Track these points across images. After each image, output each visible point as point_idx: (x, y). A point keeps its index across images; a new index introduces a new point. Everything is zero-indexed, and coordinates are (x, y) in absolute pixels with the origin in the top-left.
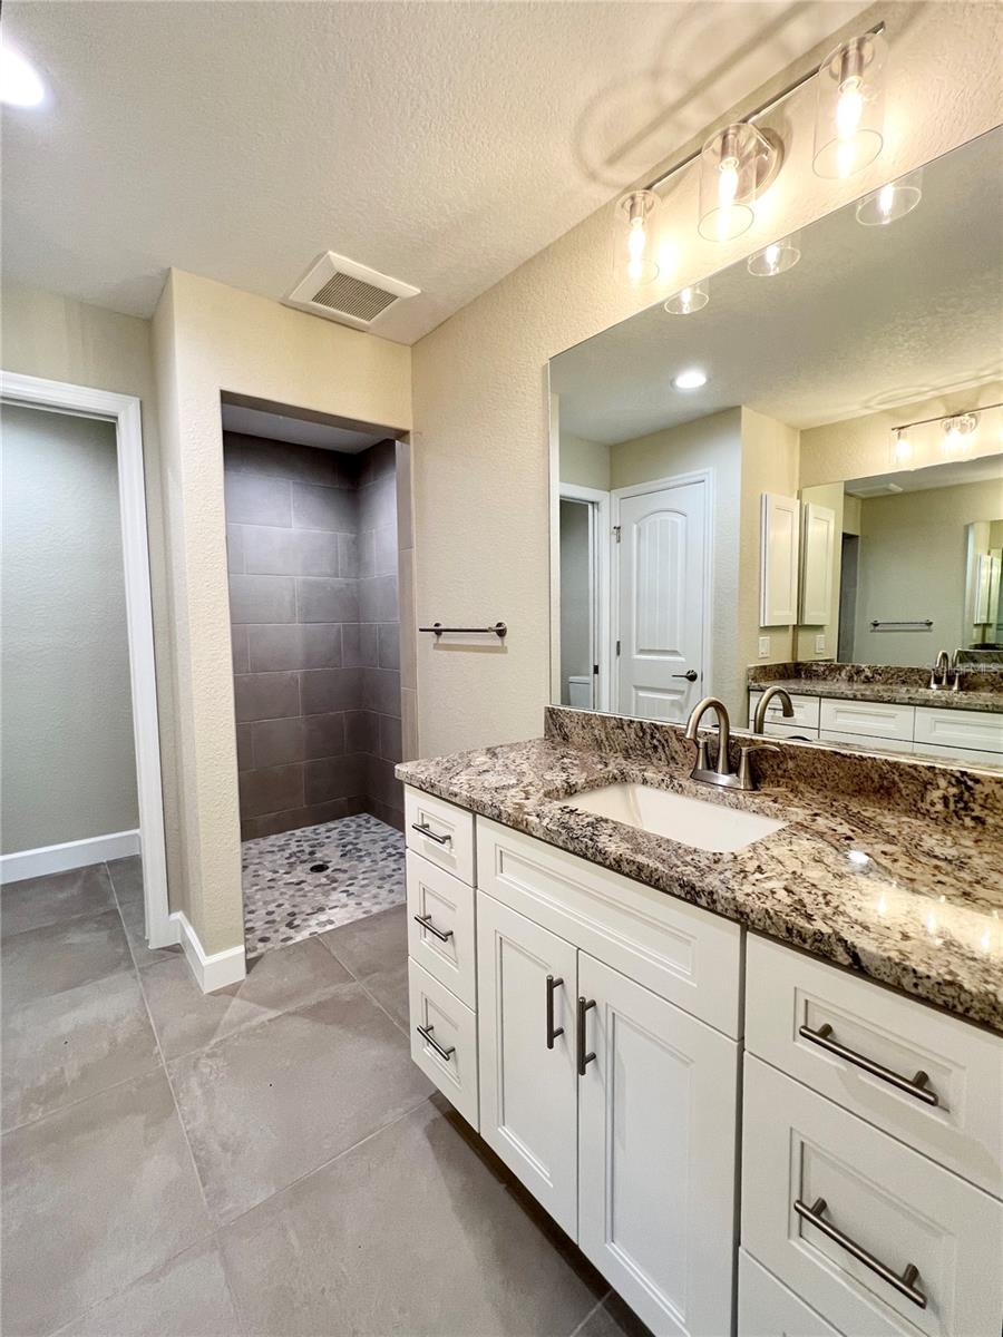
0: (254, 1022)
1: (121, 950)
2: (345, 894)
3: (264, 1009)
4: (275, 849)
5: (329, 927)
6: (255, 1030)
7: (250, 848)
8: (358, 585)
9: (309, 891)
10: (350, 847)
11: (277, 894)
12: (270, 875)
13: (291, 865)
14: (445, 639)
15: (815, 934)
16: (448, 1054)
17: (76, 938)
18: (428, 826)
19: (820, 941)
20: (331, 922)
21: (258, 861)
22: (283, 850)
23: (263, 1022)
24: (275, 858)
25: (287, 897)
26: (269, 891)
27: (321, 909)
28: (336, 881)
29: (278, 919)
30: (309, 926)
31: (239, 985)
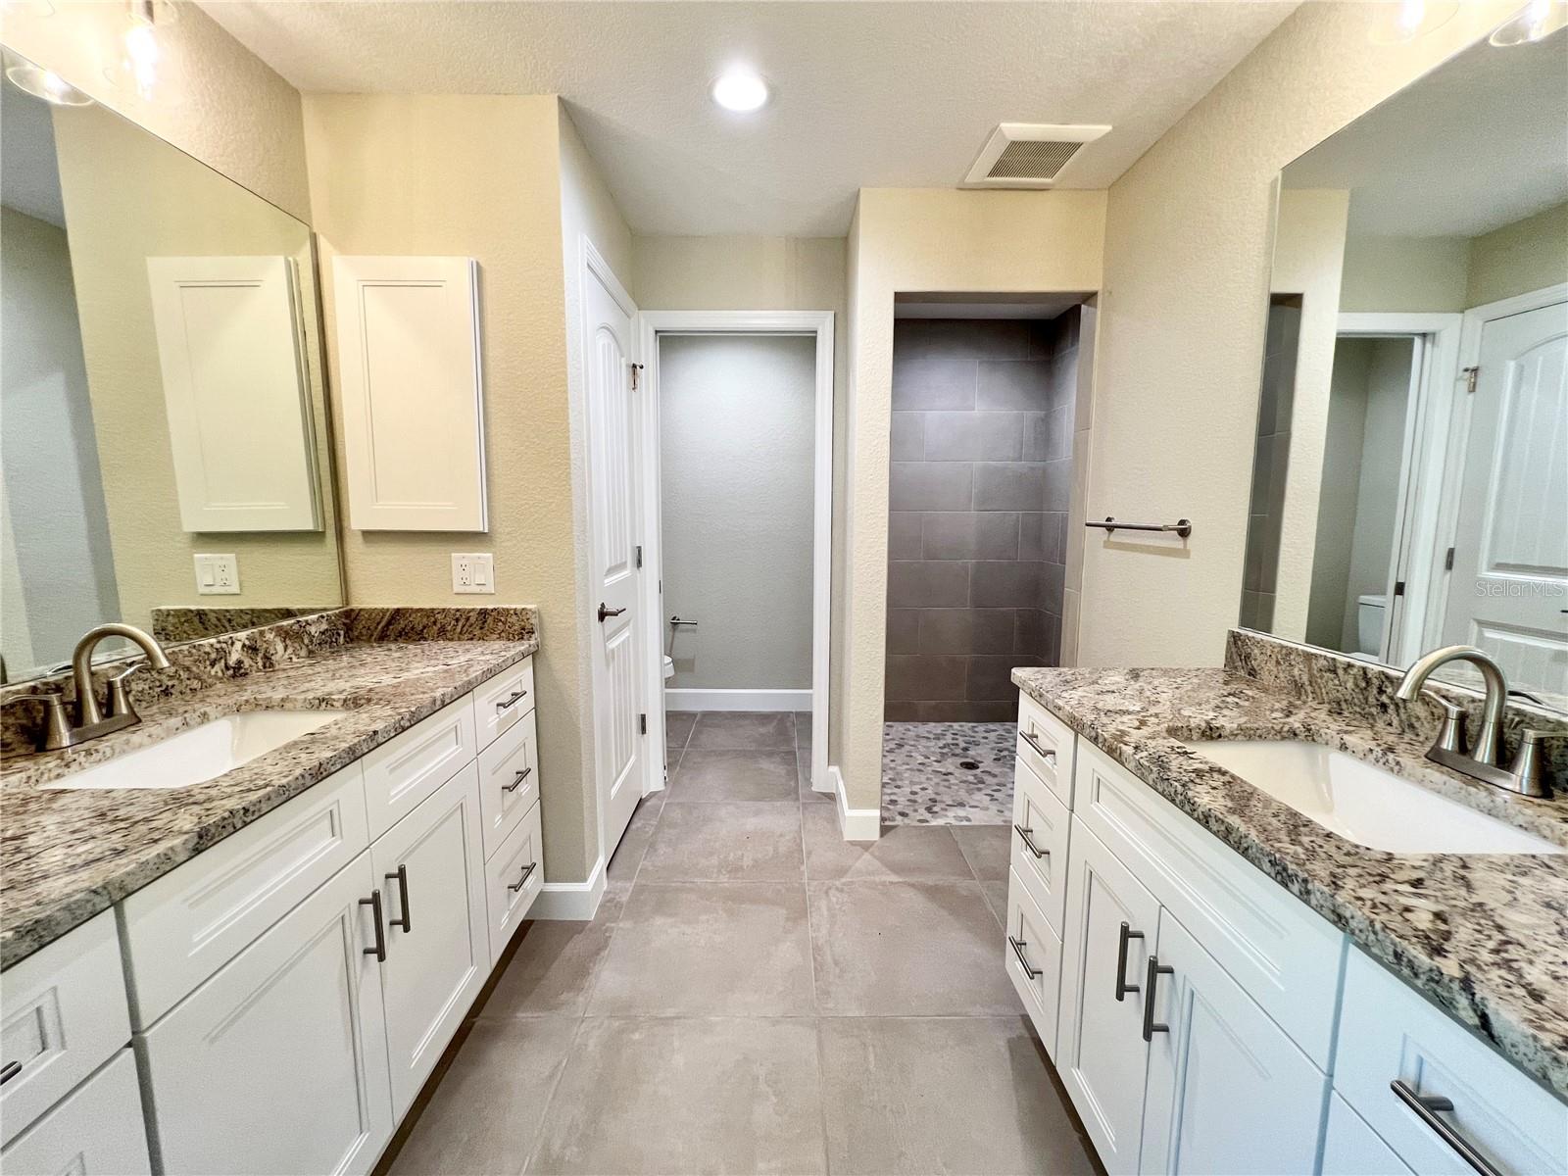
0: (877, 879)
1: (792, 783)
2: (989, 798)
3: (889, 872)
4: (931, 736)
5: (965, 823)
6: (877, 885)
7: (909, 730)
8: (1044, 470)
9: (953, 784)
10: (1005, 753)
11: (923, 778)
12: (921, 759)
13: (943, 754)
14: (1118, 536)
15: (1431, 970)
16: (1033, 973)
17: (766, 765)
18: (1037, 737)
19: (1437, 982)
20: (969, 820)
21: (913, 743)
22: (939, 739)
23: (885, 882)
24: (929, 744)
25: (932, 783)
26: (917, 773)
27: (962, 805)
28: (984, 783)
29: (920, 801)
30: (946, 816)
31: (872, 843)
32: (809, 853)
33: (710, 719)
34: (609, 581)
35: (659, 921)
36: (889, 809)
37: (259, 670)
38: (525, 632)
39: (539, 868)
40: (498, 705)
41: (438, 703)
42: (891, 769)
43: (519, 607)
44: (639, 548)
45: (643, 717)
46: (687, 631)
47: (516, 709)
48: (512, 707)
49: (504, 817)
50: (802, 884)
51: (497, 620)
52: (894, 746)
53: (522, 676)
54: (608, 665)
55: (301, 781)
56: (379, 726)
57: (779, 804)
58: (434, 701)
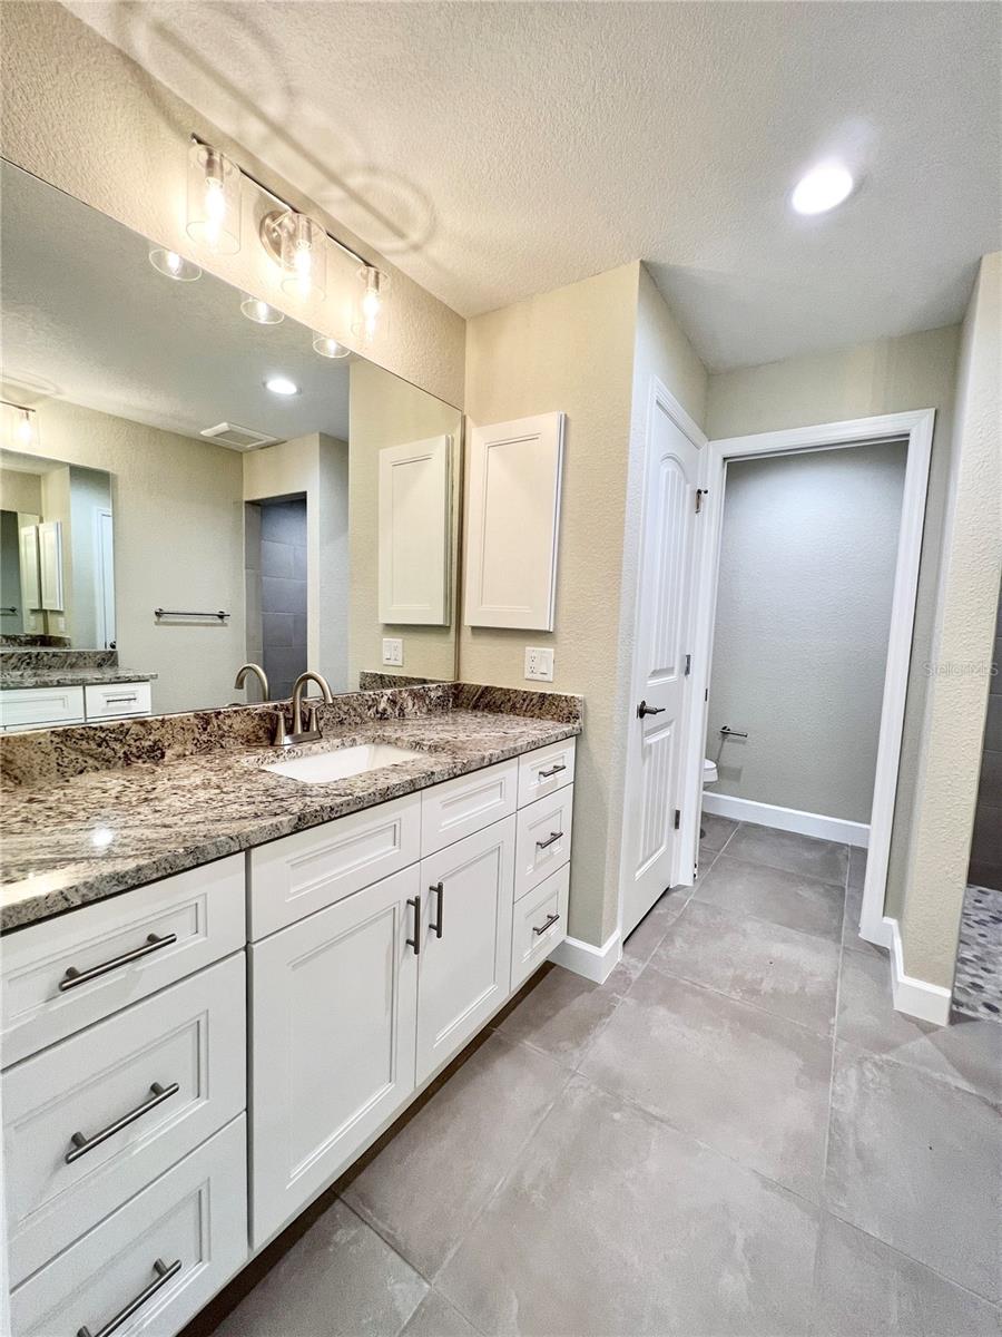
6: (936, 1083)
23: (949, 1084)
31: (936, 1028)
32: (844, 1008)
33: (751, 830)
34: (651, 682)
35: (662, 1011)
36: (969, 994)
37: (395, 717)
38: (571, 716)
39: (563, 919)
40: (540, 773)
41: (486, 760)
42: (978, 944)
43: (570, 695)
44: (689, 657)
45: (678, 814)
46: (734, 741)
47: (556, 780)
48: (551, 777)
49: (535, 868)
50: (829, 1041)
51: (551, 704)
52: (988, 919)
53: (566, 753)
54: (644, 759)
55: (372, 797)
56: (436, 769)
57: (814, 938)
58: (483, 759)
